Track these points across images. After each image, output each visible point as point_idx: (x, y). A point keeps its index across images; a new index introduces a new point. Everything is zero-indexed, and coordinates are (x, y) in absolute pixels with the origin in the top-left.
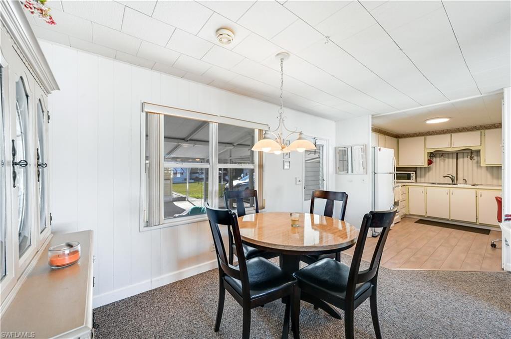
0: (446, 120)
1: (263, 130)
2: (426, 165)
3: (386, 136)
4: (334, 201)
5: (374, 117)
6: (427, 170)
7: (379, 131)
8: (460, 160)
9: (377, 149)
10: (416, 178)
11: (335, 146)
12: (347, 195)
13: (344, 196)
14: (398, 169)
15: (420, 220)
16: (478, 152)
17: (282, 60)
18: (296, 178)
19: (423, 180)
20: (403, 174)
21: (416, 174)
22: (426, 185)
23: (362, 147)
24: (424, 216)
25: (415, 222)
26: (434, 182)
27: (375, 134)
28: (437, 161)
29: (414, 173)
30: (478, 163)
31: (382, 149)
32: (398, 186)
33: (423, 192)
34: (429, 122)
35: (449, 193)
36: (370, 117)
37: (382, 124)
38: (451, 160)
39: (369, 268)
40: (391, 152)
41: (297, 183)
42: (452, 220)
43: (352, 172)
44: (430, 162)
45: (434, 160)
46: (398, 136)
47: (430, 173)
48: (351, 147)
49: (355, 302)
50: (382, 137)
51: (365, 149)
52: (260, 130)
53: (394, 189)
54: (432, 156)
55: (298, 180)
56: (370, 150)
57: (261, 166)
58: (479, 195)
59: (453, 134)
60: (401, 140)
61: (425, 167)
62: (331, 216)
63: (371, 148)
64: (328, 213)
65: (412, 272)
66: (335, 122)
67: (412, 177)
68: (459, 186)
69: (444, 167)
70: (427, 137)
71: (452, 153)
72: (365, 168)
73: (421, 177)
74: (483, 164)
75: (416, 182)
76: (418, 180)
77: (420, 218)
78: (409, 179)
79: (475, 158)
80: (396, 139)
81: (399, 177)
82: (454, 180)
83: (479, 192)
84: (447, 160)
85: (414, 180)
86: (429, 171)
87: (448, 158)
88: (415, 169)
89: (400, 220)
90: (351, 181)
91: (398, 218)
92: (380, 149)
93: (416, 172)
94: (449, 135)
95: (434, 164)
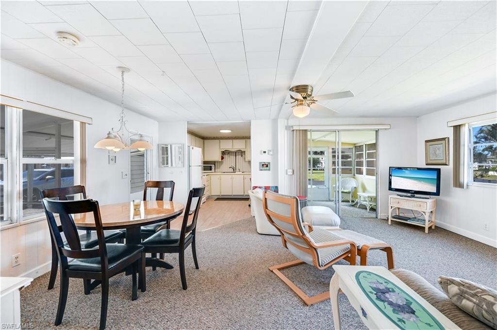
0: (229, 131)
1: (85, 123)
2: (220, 160)
3: (197, 138)
4: (164, 188)
5: (188, 123)
6: (221, 163)
7: (191, 133)
8: (237, 157)
9: (191, 147)
11: (158, 143)
12: (174, 183)
13: (172, 184)
14: (205, 163)
15: (218, 198)
16: (245, 152)
17: (123, 72)
18: (122, 172)
19: (218, 170)
20: (208, 166)
21: (215, 166)
22: (220, 174)
23: (180, 145)
24: (219, 196)
25: (215, 200)
26: (225, 171)
27: (190, 136)
28: (226, 156)
30: (245, 159)
31: (194, 147)
32: (204, 175)
33: (219, 179)
34: (222, 131)
35: (232, 178)
36: (186, 123)
37: (194, 128)
38: (233, 157)
39: (191, 223)
40: (200, 150)
41: (124, 177)
42: (234, 196)
43: (172, 165)
44: (222, 158)
45: (225, 156)
46: (204, 138)
47: (223, 165)
48: (171, 145)
49: (185, 245)
50: (193, 137)
51: (182, 147)
52: (83, 122)
53: (202, 177)
54: (224, 153)
55: (124, 174)
56: (186, 148)
57: (83, 161)
59: (234, 140)
60: (206, 141)
62: (162, 199)
63: (187, 147)
64: (160, 198)
65: (213, 229)
66: (158, 122)
67: (213, 168)
68: (237, 173)
69: (229, 161)
70: (221, 141)
71: (233, 152)
72: (183, 163)
73: (218, 168)
74: (246, 160)
75: (215, 172)
76: (216, 170)
77: (217, 197)
78: (211, 170)
79: (243, 156)
80: (202, 140)
81: (205, 169)
82: (234, 170)
83: (245, 176)
84: (231, 156)
85: (214, 171)
86: (222, 164)
87: (232, 155)
88: (214, 163)
89: (205, 201)
90: (172, 173)
91: (204, 200)
92: (193, 148)
93: (215, 164)
94: (231, 141)
95: (224, 159)
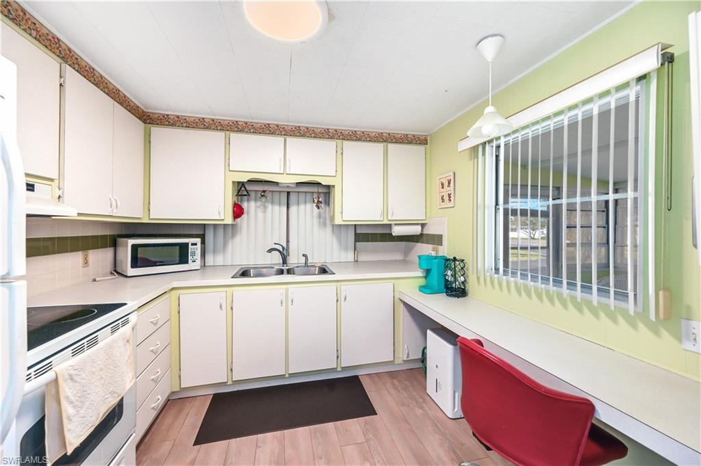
2: (229, 220)
6: (229, 230)
10: (203, 255)
16: (330, 190)
19: (219, 260)
20: (168, 246)
21: (203, 243)
22: (228, 280)
24: (224, 385)
28: (250, 208)
29: (198, 241)
33: (221, 307)
35: (286, 302)
38: (277, 208)
42: (292, 375)
44: (238, 212)
45: (246, 205)
46: (148, 118)
47: (238, 239)
54: (242, 190)
58: (343, 299)
59: (289, 139)
60: (156, 131)
61: (225, 226)
67: (194, 254)
69: (264, 221)
70: (233, 135)
71: (281, 189)
73: (214, 252)
74: (338, 220)
75: (204, 268)
76: (210, 260)
77: (213, 391)
83: (345, 288)
84: (270, 206)
85: (197, 265)
86: (233, 236)
87: (273, 201)
88: (200, 231)
93: (203, 237)
94: (281, 139)
95: (244, 216)
